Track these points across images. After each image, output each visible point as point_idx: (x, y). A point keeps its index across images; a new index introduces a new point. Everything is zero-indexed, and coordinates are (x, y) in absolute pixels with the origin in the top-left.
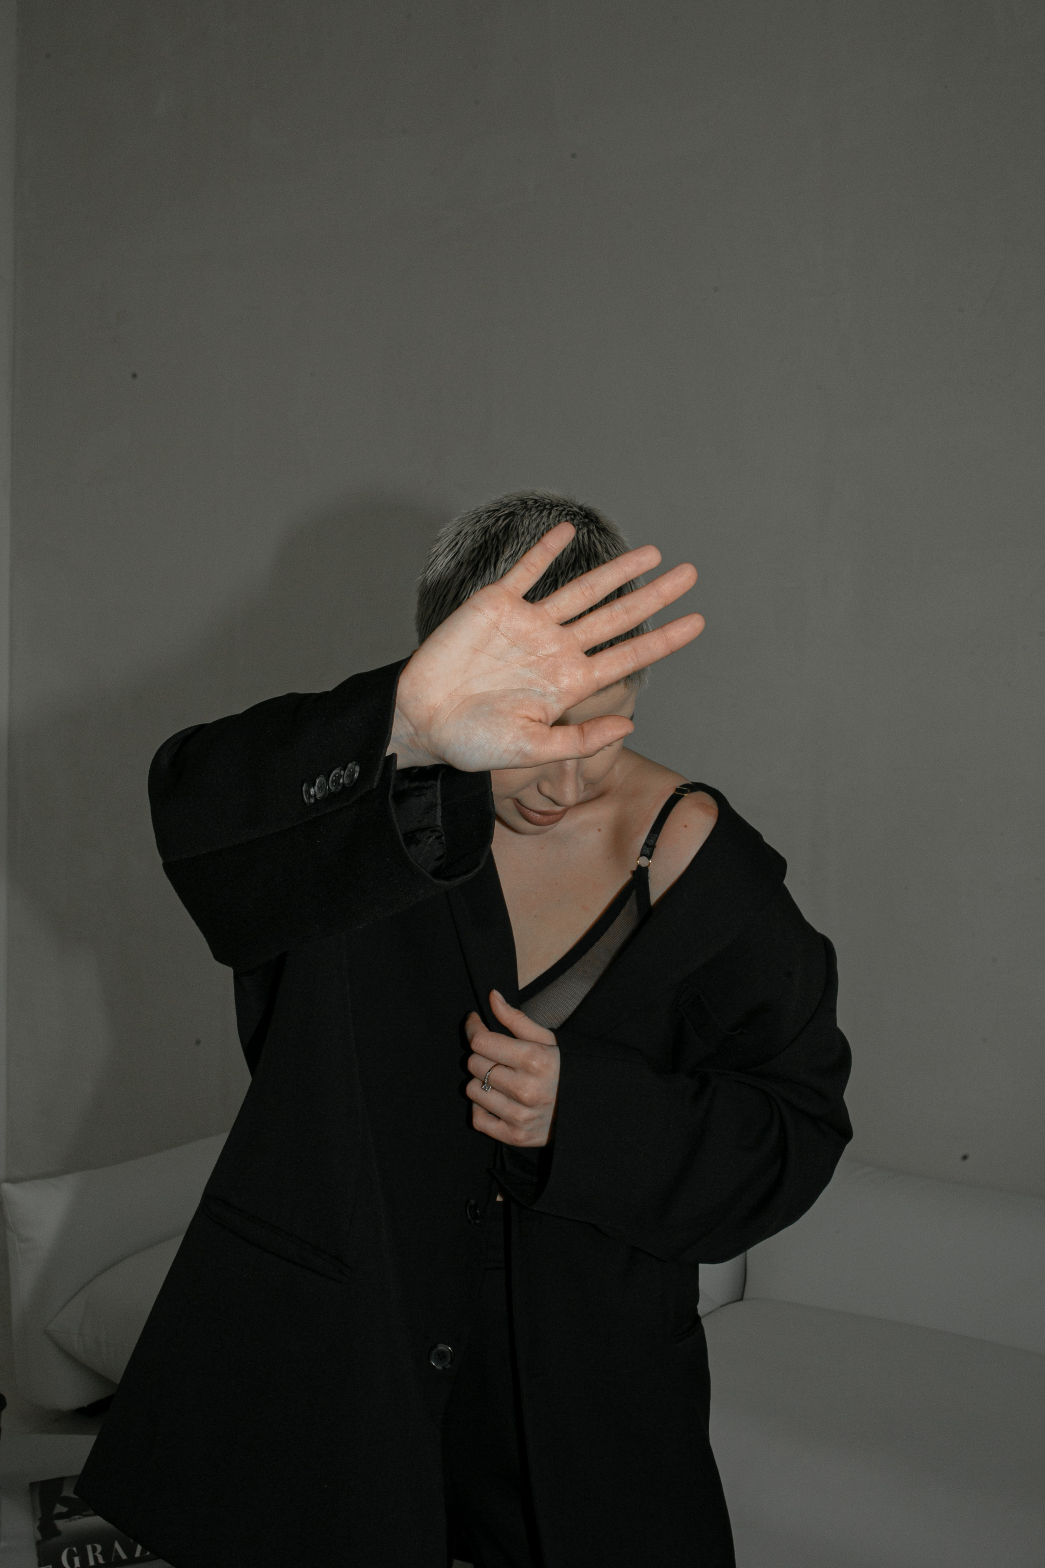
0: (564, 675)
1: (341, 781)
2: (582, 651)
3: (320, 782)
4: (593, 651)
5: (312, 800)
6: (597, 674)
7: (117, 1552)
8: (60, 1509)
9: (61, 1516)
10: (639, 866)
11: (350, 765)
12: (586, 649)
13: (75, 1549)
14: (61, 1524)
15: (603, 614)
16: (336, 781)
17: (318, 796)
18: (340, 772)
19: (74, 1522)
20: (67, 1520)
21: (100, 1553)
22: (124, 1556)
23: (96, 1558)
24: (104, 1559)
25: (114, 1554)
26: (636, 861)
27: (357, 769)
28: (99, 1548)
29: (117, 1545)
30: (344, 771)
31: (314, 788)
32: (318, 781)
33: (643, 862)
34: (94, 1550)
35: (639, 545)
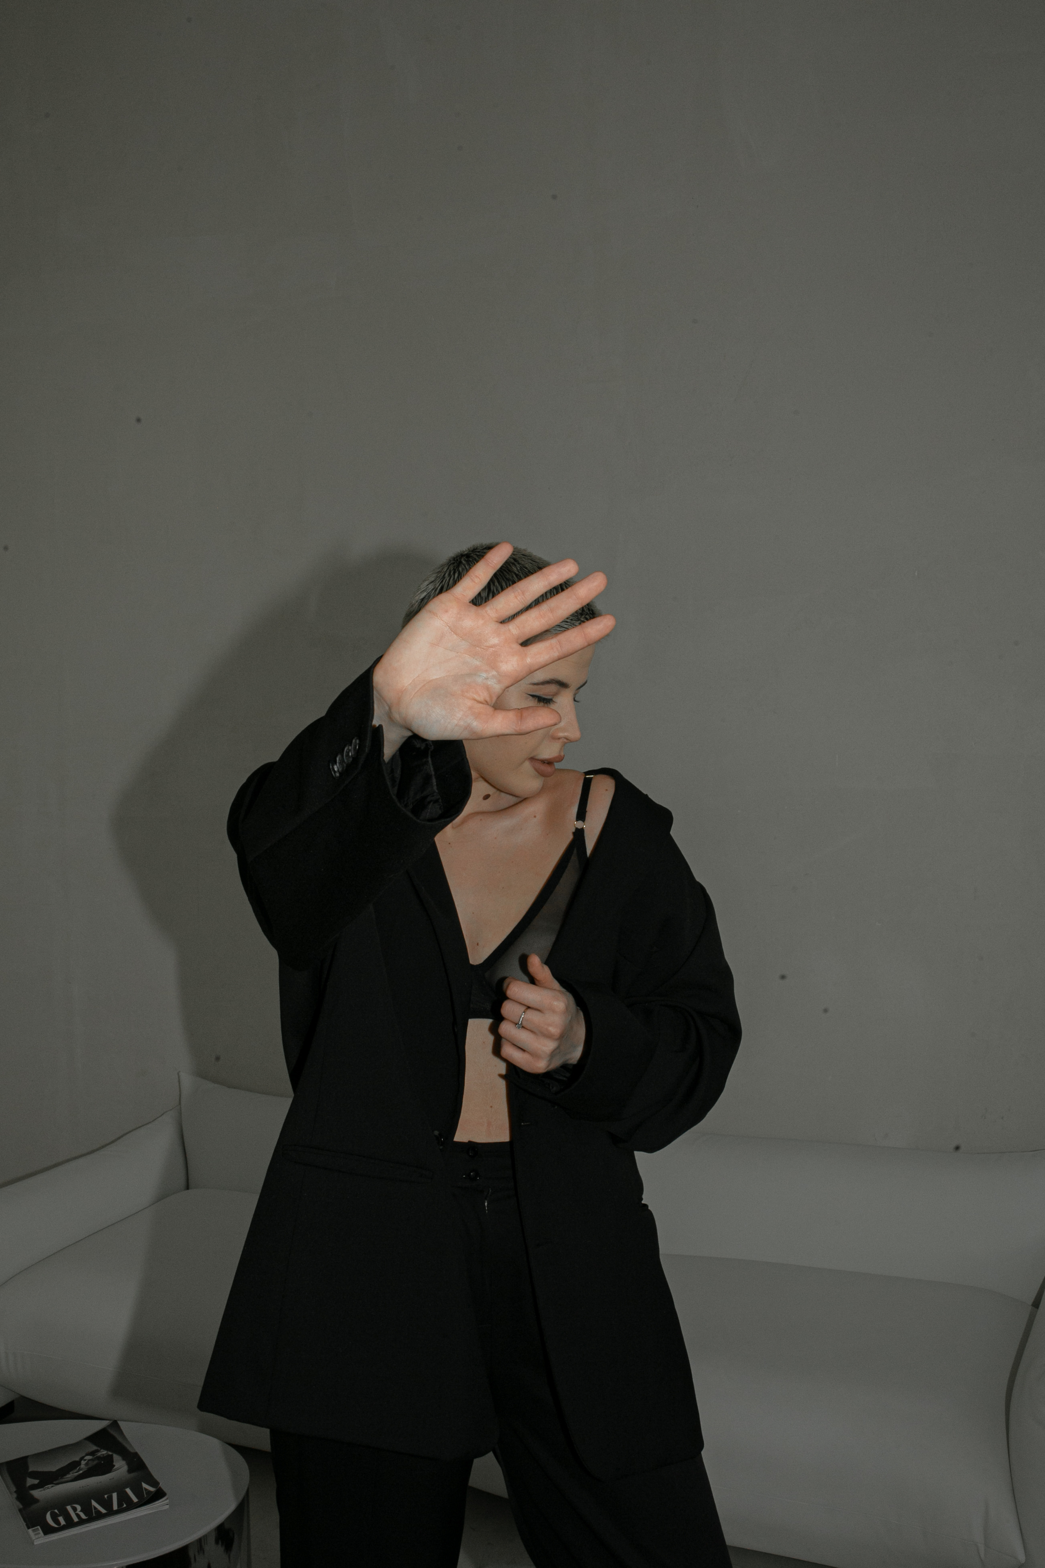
0: (502, 662)
1: (350, 754)
2: (517, 642)
3: (339, 760)
4: (526, 643)
5: (338, 775)
6: (529, 660)
7: (95, 1508)
8: (30, 1481)
9: (34, 1487)
10: (577, 829)
11: (354, 741)
12: (521, 641)
13: (56, 1511)
14: (36, 1493)
15: (534, 613)
16: (348, 755)
17: (340, 770)
18: (349, 748)
19: (48, 1491)
20: (42, 1489)
21: (81, 1511)
22: (103, 1511)
23: (78, 1516)
24: (86, 1515)
25: (94, 1511)
26: (573, 824)
27: (358, 741)
28: (79, 1508)
29: (94, 1503)
30: (351, 746)
31: (336, 765)
32: (338, 759)
33: (579, 824)
34: (75, 1509)
35: (561, 559)
